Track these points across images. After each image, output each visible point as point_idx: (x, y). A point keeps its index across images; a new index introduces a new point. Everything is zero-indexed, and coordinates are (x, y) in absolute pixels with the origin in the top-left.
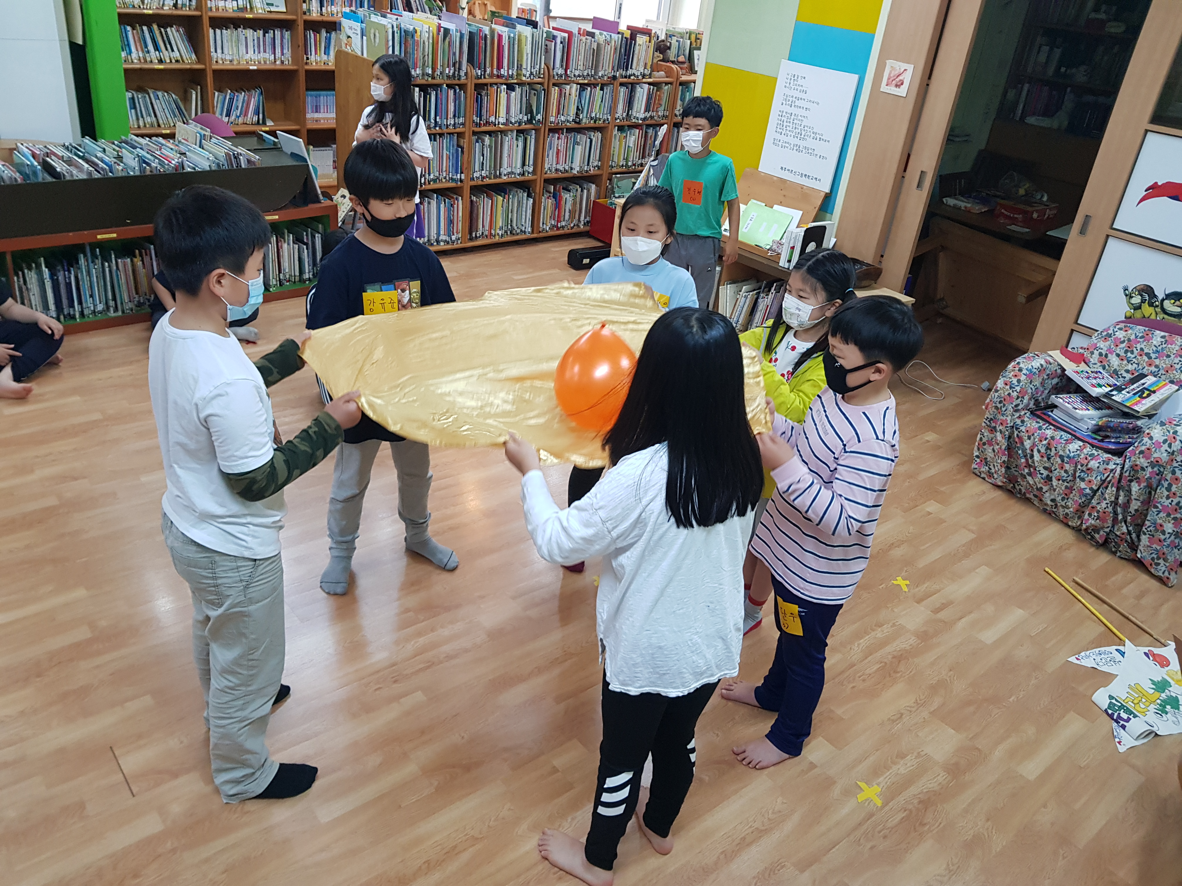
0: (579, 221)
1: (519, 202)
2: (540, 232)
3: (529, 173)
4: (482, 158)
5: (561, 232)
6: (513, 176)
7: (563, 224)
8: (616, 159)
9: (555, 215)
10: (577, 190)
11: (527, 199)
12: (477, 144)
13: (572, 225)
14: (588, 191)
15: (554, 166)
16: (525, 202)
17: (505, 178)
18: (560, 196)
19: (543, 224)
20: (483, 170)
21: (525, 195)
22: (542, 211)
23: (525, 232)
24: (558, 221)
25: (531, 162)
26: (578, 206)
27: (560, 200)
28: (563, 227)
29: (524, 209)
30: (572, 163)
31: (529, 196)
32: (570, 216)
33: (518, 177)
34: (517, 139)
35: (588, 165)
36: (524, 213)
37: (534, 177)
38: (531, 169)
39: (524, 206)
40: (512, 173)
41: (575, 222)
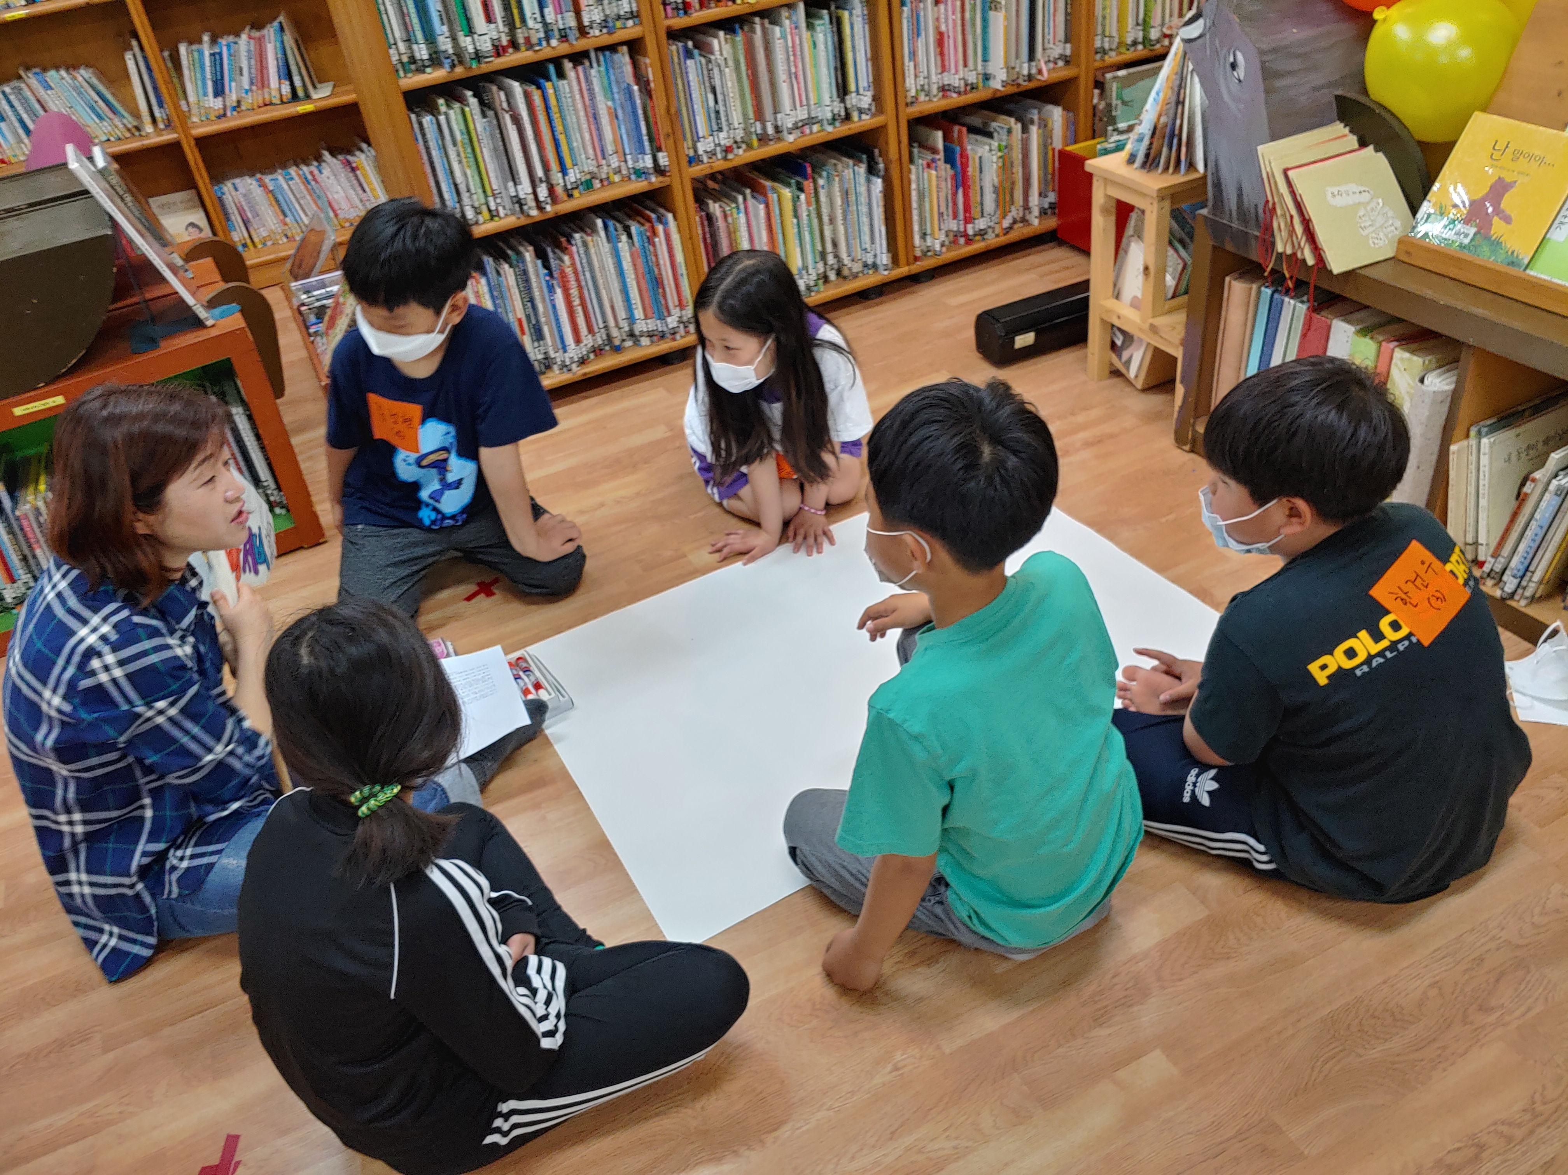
0: (1026, 207)
1: (846, 194)
2: (916, 259)
3: (861, 111)
4: (711, 97)
5: (978, 246)
6: (815, 128)
7: (981, 224)
8: (1112, 28)
9: (955, 204)
10: (1009, 131)
11: (869, 181)
12: (689, 62)
13: (1006, 223)
14: (1044, 124)
15: (934, 78)
16: (862, 189)
17: (791, 138)
18: (964, 156)
19: (924, 236)
20: (720, 129)
21: (862, 169)
22: (915, 205)
23: (875, 266)
24: (968, 220)
25: (863, 82)
26: (1018, 171)
27: (965, 166)
28: (982, 233)
29: (864, 209)
30: (985, 60)
31: (872, 170)
32: (997, 201)
33: (830, 129)
34: (810, 26)
35: (1032, 57)
36: (865, 220)
37: (879, 120)
38: (866, 101)
39: (863, 199)
40: (811, 121)
41: (1015, 212)
